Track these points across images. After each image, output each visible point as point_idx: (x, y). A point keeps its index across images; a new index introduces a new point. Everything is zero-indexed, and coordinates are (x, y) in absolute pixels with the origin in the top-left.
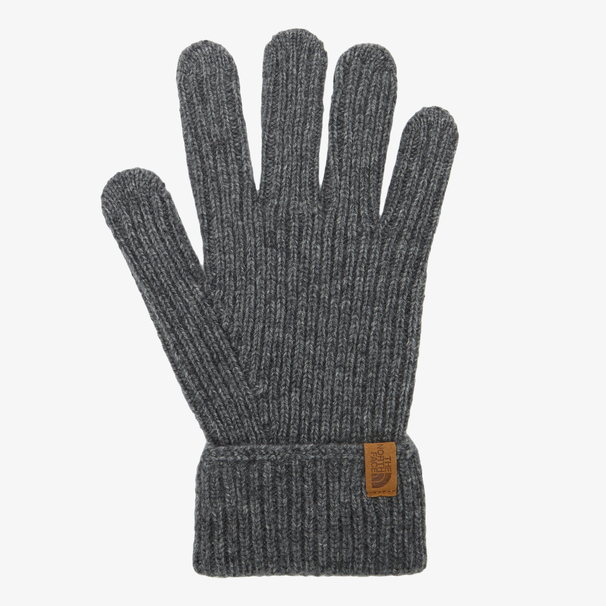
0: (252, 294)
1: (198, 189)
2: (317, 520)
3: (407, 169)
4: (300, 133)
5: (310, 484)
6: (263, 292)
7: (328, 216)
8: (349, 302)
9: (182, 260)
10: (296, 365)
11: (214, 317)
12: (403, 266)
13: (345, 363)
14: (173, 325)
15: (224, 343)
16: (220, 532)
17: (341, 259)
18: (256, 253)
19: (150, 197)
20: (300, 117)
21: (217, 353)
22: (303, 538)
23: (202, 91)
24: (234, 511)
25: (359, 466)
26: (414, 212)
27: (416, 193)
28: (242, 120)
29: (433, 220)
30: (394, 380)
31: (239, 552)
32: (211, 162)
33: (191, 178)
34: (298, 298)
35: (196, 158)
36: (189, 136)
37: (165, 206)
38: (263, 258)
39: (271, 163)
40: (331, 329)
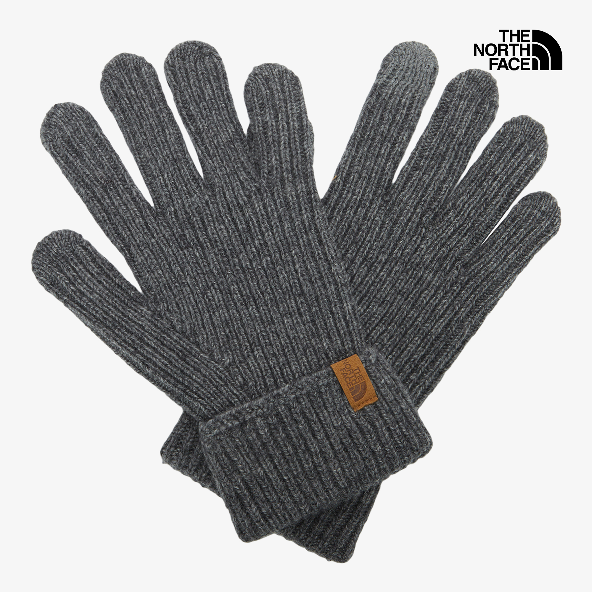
0: (189, 294)
1: (107, 228)
2: (323, 452)
3: (262, 122)
4: (164, 141)
5: (303, 422)
6: (197, 288)
7: (218, 197)
8: (269, 258)
9: (122, 292)
10: (249, 331)
11: (168, 326)
12: (299, 206)
13: (289, 310)
14: (136, 347)
15: (184, 342)
16: (248, 499)
17: (244, 226)
18: (177, 260)
19: (74, 250)
20: (157, 128)
21: (181, 351)
22: (318, 473)
23: (73, 148)
24: (251, 477)
25: (336, 387)
26: (285, 154)
27: (279, 137)
28: (116, 154)
29: (306, 154)
30: (335, 305)
31: (272, 508)
32: (108, 201)
33: (98, 222)
34: (225, 277)
35: (95, 204)
36: (81, 189)
37: (89, 252)
38: (185, 261)
39: (152, 179)
40: (264, 288)
